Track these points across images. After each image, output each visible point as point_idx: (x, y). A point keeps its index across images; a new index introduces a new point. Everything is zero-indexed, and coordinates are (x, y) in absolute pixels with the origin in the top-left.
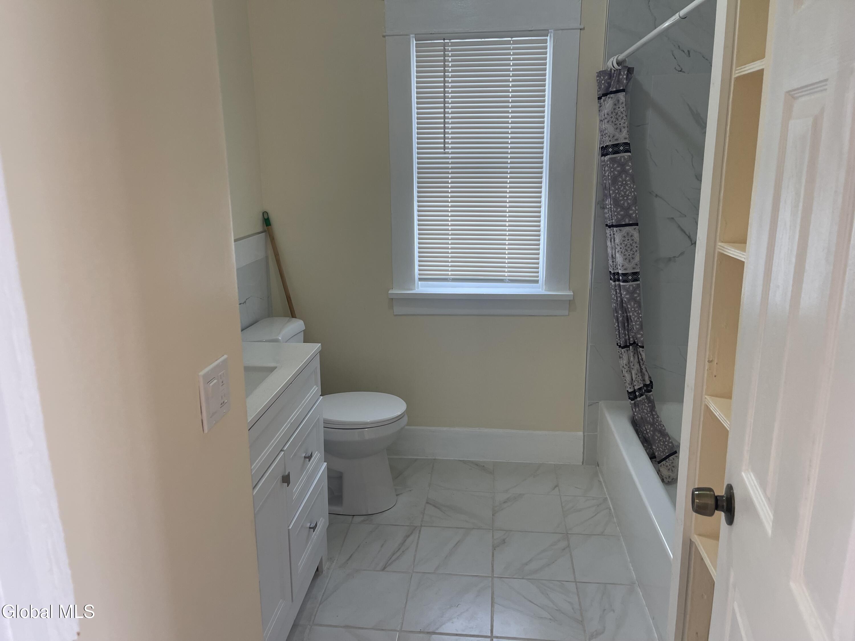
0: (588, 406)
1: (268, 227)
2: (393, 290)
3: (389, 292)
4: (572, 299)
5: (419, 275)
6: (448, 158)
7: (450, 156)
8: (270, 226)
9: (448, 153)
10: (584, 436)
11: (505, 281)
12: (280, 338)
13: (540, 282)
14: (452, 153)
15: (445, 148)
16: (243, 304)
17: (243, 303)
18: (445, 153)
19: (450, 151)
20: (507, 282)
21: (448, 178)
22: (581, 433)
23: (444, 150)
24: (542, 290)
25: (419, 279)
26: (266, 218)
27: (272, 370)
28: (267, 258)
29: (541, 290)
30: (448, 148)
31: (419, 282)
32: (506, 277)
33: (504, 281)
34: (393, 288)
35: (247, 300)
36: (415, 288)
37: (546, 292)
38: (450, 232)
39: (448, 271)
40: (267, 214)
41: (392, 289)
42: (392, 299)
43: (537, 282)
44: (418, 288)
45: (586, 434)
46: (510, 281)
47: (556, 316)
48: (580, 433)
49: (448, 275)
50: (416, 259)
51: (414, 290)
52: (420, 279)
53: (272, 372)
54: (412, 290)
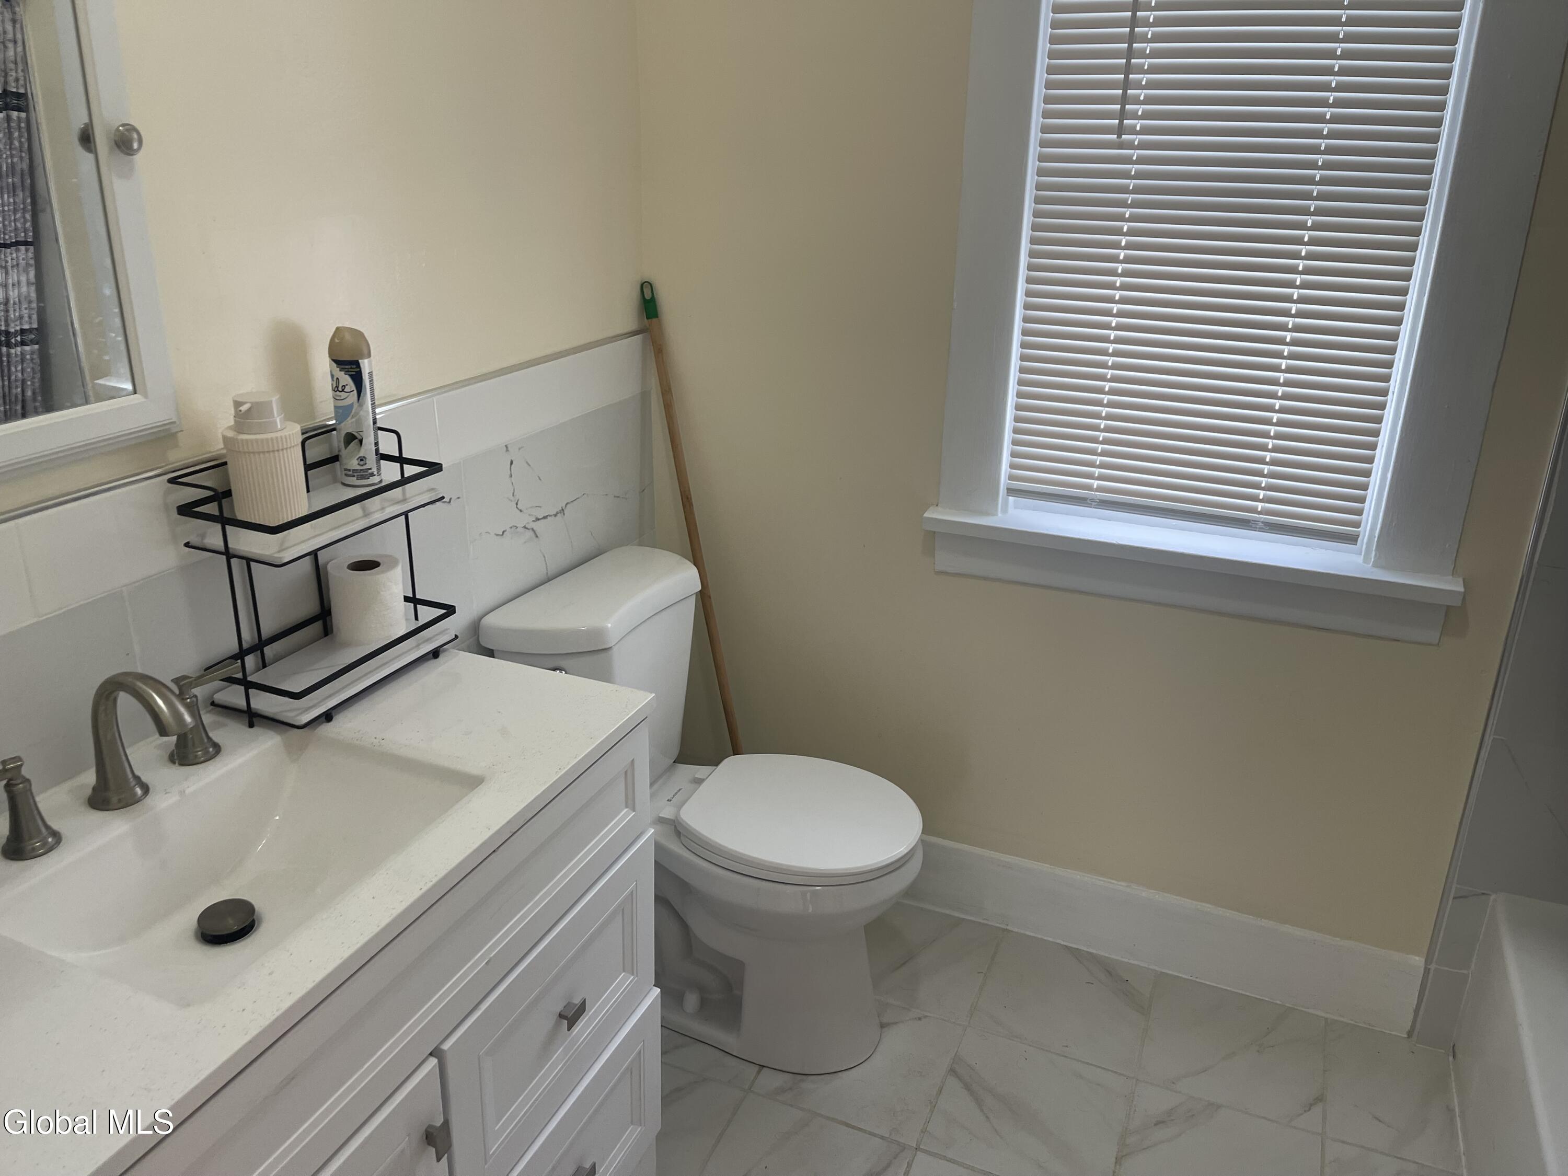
0: (1455, 898)
1: (650, 320)
2: (939, 508)
3: (926, 515)
4: (1457, 602)
5: (1011, 478)
6: (1127, 160)
7: (1135, 154)
8: (654, 320)
9: (1130, 146)
10: (1427, 971)
11: (1253, 525)
12: (609, 625)
13: (1364, 540)
14: (1142, 146)
15: (1120, 130)
16: (553, 517)
17: (555, 515)
18: (1121, 146)
19: (1137, 139)
20: (1259, 528)
21: (1121, 218)
22: (1418, 961)
23: (1119, 136)
24: (1366, 560)
25: (1008, 489)
26: (649, 298)
27: (473, 782)
28: (644, 396)
29: (1360, 559)
30: (1133, 131)
31: (1010, 498)
32: (1260, 513)
33: (1251, 526)
34: (939, 505)
35: (568, 506)
36: (997, 510)
37: (1374, 570)
38: (1110, 373)
39: (1090, 476)
40: (650, 287)
41: (937, 505)
42: (934, 532)
43: (1352, 539)
44: (1005, 510)
45: (1433, 967)
46: (1268, 528)
47: (1398, 641)
48: (1417, 958)
49: (1089, 488)
50: (1008, 435)
51: (993, 515)
52: (1011, 491)
53: (473, 789)
54: (987, 514)
